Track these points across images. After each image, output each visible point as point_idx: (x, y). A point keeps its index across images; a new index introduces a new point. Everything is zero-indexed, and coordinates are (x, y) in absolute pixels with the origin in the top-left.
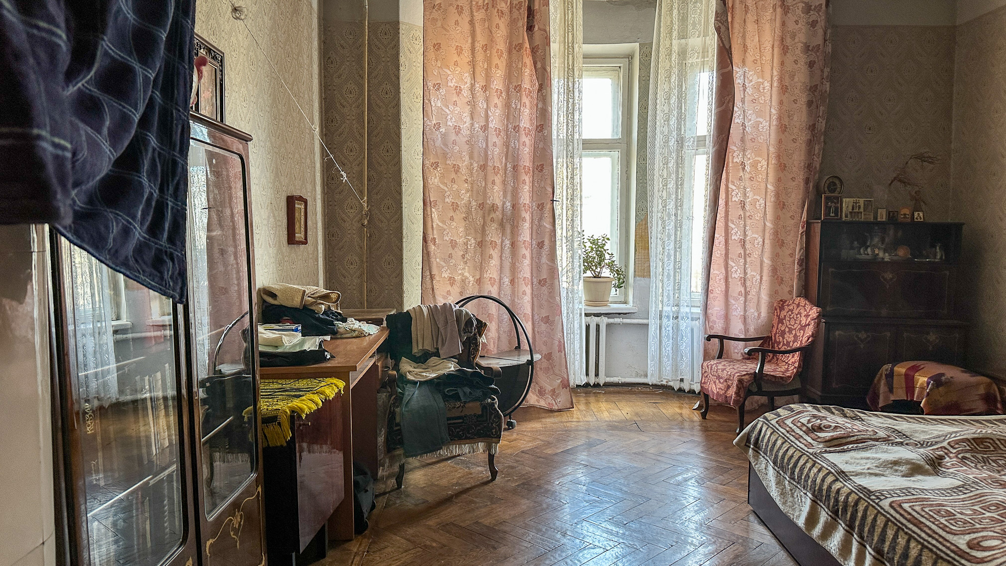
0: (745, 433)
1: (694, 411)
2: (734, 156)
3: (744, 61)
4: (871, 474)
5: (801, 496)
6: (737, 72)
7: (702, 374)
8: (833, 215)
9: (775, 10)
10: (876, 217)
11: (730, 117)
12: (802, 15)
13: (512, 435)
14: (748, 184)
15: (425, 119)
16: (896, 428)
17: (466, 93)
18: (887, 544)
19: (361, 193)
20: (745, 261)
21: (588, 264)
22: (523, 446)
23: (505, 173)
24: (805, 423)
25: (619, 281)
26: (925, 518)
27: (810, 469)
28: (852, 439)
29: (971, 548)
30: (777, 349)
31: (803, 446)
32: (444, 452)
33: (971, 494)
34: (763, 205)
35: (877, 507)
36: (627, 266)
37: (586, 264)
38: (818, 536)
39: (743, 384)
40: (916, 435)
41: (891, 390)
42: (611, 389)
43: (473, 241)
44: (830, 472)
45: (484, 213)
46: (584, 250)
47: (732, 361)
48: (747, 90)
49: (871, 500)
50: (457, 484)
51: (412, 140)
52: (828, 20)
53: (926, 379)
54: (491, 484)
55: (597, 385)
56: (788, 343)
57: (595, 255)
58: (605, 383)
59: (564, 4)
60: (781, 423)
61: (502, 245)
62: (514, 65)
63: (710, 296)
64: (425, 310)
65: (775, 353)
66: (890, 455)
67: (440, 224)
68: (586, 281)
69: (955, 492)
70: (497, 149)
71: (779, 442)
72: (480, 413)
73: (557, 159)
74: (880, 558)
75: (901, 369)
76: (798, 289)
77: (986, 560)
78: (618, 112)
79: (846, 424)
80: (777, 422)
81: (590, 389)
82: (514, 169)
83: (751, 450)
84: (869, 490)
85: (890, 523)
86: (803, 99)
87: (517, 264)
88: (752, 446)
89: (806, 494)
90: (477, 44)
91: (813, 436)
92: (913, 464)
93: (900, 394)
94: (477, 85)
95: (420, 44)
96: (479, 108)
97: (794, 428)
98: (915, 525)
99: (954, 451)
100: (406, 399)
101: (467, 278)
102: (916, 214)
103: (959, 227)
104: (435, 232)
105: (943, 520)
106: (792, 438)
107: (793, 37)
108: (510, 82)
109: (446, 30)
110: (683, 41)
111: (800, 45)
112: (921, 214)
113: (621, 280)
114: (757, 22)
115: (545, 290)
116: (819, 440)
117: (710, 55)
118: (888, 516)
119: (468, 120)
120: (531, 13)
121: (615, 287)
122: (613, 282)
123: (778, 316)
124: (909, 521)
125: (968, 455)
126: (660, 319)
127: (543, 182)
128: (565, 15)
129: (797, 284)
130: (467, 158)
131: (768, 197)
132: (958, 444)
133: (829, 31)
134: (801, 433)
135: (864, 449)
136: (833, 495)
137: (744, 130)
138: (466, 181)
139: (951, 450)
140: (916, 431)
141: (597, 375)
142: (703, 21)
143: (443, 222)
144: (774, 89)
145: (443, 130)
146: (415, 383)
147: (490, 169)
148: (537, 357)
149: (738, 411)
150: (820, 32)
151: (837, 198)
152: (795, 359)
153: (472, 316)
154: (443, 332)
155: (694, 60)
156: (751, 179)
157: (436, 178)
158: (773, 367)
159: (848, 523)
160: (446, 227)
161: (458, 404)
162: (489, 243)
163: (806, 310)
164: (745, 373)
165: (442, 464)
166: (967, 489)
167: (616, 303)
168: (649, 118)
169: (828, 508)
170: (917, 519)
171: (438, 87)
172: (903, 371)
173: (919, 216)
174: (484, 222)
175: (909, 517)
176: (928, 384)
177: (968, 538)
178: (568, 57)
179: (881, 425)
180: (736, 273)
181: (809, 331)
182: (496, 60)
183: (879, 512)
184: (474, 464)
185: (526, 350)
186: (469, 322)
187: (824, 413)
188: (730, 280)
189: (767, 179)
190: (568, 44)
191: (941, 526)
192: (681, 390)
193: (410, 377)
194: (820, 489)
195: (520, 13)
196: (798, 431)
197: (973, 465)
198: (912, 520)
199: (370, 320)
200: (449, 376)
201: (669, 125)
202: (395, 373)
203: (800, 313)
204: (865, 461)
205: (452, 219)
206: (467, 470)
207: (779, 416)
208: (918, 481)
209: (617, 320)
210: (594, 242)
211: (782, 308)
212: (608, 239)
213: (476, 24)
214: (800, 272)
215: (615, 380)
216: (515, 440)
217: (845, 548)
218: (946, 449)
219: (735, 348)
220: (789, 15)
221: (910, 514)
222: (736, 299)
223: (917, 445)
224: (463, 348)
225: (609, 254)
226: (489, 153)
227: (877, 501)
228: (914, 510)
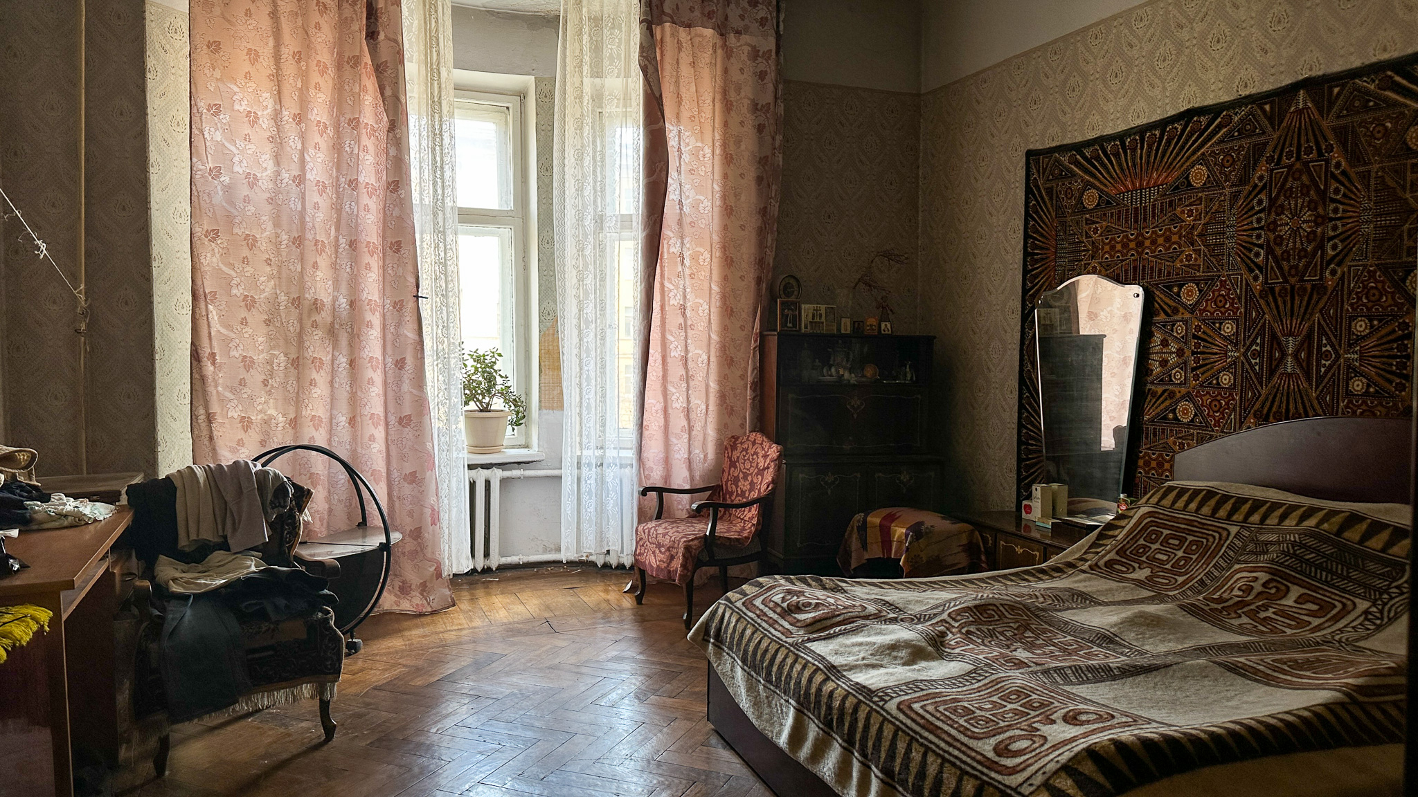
0: (703, 623)
1: (625, 595)
2: (670, 245)
3: (678, 116)
4: (867, 666)
5: (781, 705)
6: (670, 131)
7: (637, 543)
8: (791, 325)
9: (715, 52)
10: (839, 330)
11: (663, 191)
12: (749, 62)
13: (356, 663)
14: (688, 282)
15: (194, 160)
16: (887, 599)
17: (265, 122)
18: (898, 761)
19: (74, 278)
20: (688, 386)
21: (472, 392)
22: (374, 679)
23: (336, 252)
24: (779, 601)
25: (517, 415)
26: (942, 721)
27: (792, 667)
28: (838, 619)
29: (999, 755)
30: (729, 502)
31: (779, 635)
32: (243, 707)
33: (986, 681)
34: (707, 311)
35: (882, 712)
36: (528, 394)
37: (467, 392)
38: (807, 759)
39: (690, 552)
40: (911, 606)
41: (864, 546)
42: (509, 574)
43: (282, 358)
44: (818, 669)
45: (301, 314)
46: (464, 371)
47: (675, 522)
48: (683, 157)
49: (874, 703)
50: (266, 756)
51: (170, 192)
52: (779, 72)
53: (904, 530)
54: (325, 748)
55: (487, 571)
56: (743, 492)
57: (481, 379)
58: (499, 565)
59: (425, 6)
60: (749, 604)
61: (333, 364)
62: (347, 87)
63: (646, 433)
64: (200, 473)
65: (728, 507)
66: (886, 637)
67: (223, 330)
68: (469, 416)
69: (967, 680)
70: (320, 214)
71: (749, 632)
72: (305, 637)
73: (422, 234)
74: (890, 782)
75: (875, 519)
76: (751, 421)
77: (1018, 769)
78: (507, 172)
79: (829, 599)
80: (743, 604)
81: (477, 577)
82: (350, 246)
83: (711, 646)
84: (869, 690)
85: (900, 733)
86: (751, 174)
87: (359, 393)
88: (712, 640)
89: (788, 701)
90: (284, 50)
91: (790, 619)
92: (914, 646)
93: (875, 552)
94: (285, 113)
95: (184, 40)
96: (289, 149)
97: (766, 610)
98: (931, 732)
99: (956, 625)
100: (169, 627)
101: (271, 417)
102: (883, 325)
103: (930, 340)
104: (215, 343)
105: (962, 721)
106: (764, 624)
107: (738, 89)
108: (341, 112)
109: (229, 21)
110: (598, 81)
111: (746, 102)
112: (889, 326)
113: (520, 415)
114: (693, 64)
115: (408, 432)
116: (799, 624)
117: (634, 104)
118: (897, 723)
119: (270, 165)
120: (372, 13)
121: (511, 424)
122: (509, 418)
123: (730, 458)
124: (923, 727)
125: (972, 629)
126: (579, 467)
127: (400, 269)
128: (425, 22)
129: (751, 414)
130: (269, 226)
131: (713, 300)
132: (959, 615)
133: (780, 86)
134: (775, 617)
135: (855, 631)
136: (824, 700)
137: (681, 209)
138: (268, 262)
139: (953, 623)
140: (909, 602)
141: (487, 555)
142: (623, 56)
143: (229, 327)
144: (717, 158)
145: (225, 179)
146: (183, 598)
147: (309, 244)
148: (395, 537)
149: (685, 590)
150: (770, 87)
151: (794, 303)
152: (751, 514)
153: (285, 479)
154: (234, 509)
155: (614, 109)
156: (692, 276)
157: (213, 255)
158: (726, 525)
159: (846, 737)
160: (233, 336)
161: (265, 626)
162: (310, 362)
163: (763, 449)
164: (693, 537)
165: (237, 726)
166: (980, 675)
167: (513, 447)
168: (555, 185)
169: (819, 718)
170: (932, 724)
171: (216, 110)
172: (877, 521)
173: (886, 327)
174: (302, 328)
175: (922, 721)
176: (907, 536)
177: (993, 741)
178: (432, 84)
179: (868, 597)
180: (678, 403)
181: (769, 476)
182: (315, 77)
183: (885, 719)
184: (296, 719)
185: (380, 528)
186: (281, 489)
187: (799, 587)
188: (670, 411)
189: (711, 277)
190: (432, 65)
191: (962, 729)
192: (606, 566)
193: (175, 588)
194: (807, 694)
195: (355, 11)
196: (771, 614)
197: (979, 641)
198: (928, 726)
199: (95, 494)
200: (249, 582)
201: (583, 196)
202: (147, 583)
203: (756, 453)
204: (857, 649)
205: (244, 322)
206: (282, 730)
207: (745, 595)
208: (924, 669)
209: (516, 473)
210: (479, 359)
211: (734, 447)
212: (500, 355)
213: (282, 18)
214: (754, 399)
215: (514, 559)
216: (361, 670)
217: (843, 771)
218: (947, 622)
219: (679, 503)
220: (733, 60)
221: (923, 717)
222: (678, 437)
223: (913, 620)
224: (271, 533)
225: (502, 377)
226: (308, 219)
227: (881, 704)
228: (927, 712)
